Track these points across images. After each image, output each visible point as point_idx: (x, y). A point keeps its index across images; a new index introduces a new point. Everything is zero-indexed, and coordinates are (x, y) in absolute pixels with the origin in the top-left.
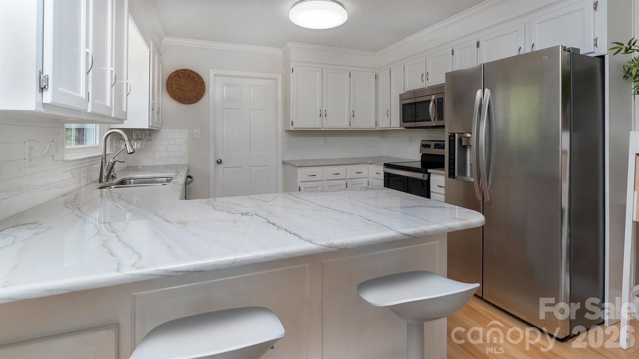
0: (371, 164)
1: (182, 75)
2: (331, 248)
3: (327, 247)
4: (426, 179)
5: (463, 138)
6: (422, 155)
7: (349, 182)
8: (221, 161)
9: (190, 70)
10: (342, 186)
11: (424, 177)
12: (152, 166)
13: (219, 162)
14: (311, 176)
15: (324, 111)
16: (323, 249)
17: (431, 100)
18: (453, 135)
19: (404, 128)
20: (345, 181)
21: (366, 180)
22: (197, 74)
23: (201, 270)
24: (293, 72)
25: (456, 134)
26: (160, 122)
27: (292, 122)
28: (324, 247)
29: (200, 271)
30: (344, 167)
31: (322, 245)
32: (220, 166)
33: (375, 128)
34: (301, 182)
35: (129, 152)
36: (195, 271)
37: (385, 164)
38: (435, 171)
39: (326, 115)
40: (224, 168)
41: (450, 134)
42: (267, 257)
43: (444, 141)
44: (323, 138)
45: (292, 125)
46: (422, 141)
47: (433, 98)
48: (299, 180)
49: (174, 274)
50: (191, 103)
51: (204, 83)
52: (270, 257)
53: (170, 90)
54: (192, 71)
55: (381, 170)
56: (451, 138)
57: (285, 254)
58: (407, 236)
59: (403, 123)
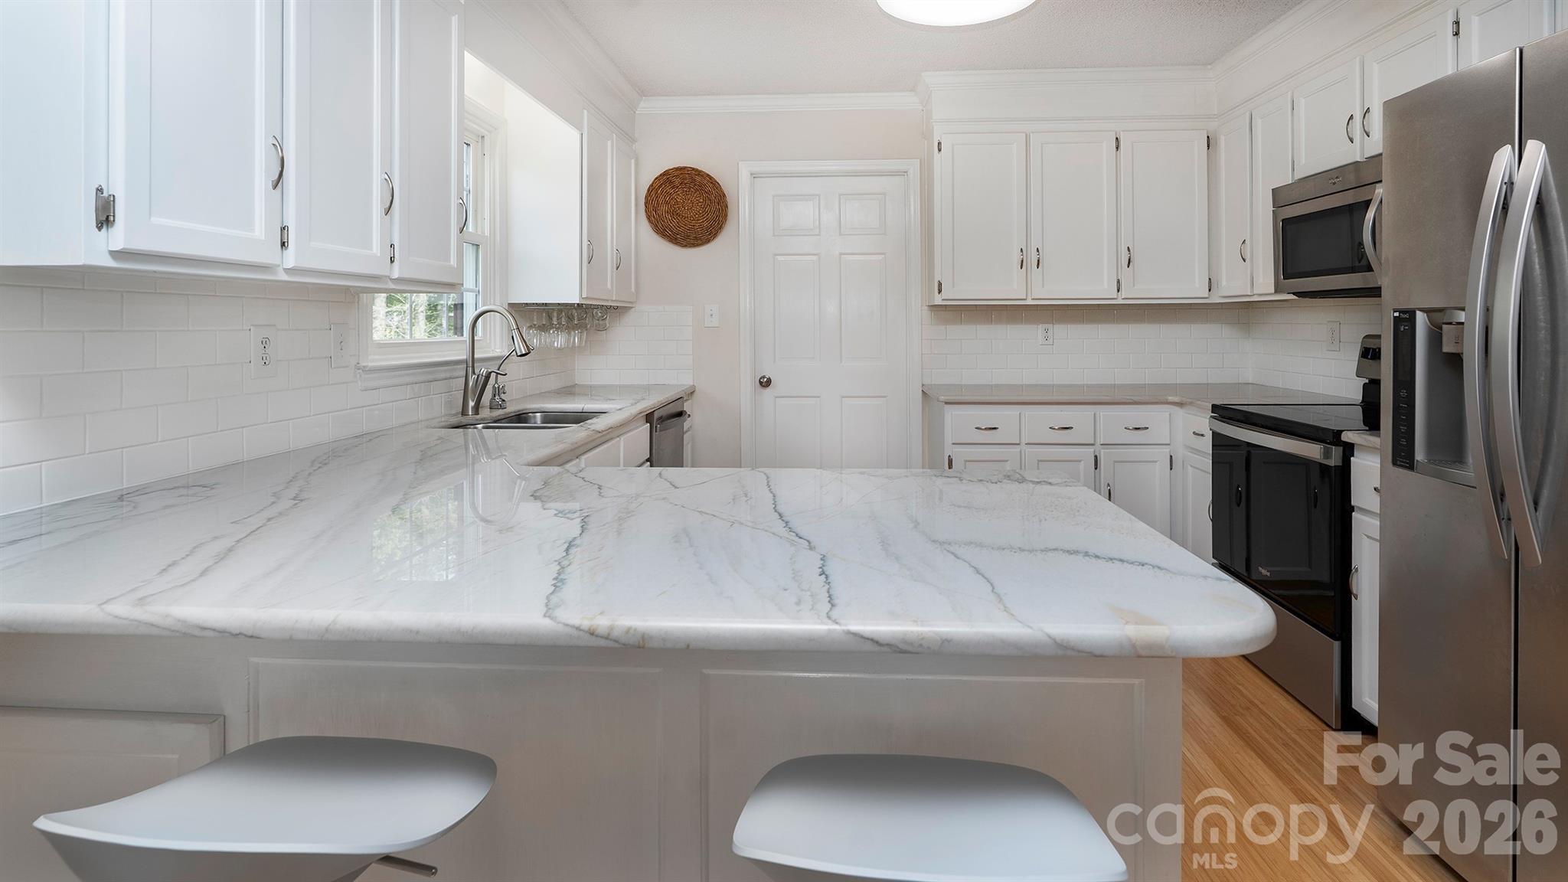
0: (1180, 404)
1: (677, 181)
2: (594, 638)
3: (581, 633)
4: (1334, 461)
5: (1444, 326)
6: (1364, 384)
7: (1103, 454)
8: (769, 382)
9: (693, 169)
10: (1082, 462)
11: (1327, 454)
12: (620, 386)
13: (765, 383)
14: (986, 429)
15: (1034, 251)
16: (571, 635)
17: (1371, 200)
18: (1407, 316)
19: (1295, 297)
20: (1091, 450)
21: (1166, 451)
22: (708, 175)
23: (254, 635)
24: (940, 150)
25: (1418, 313)
26: (633, 290)
27: (940, 284)
28: (575, 632)
29: (252, 637)
30: (1088, 411)
31: (567, 625)
32: (768, 390)
33: (1207, 296)
34: (953, 444)
35: (519, 354)
36: (240, 634)
37: (1215, 408)
38: (1365, 439)
39: (1038, 261)
40: (776, 397)
41: (1397, 314)
42: (411, 631)
43: (1379, 337)
44: (1041, 328)
45: (940, 291)
46: (1367, 337)
47: (1379, 193)
48: (949, 439)
49: (197, 632)
50: (698, 245)
51: (724, 195)
52: (418, 632)
53: (654, 217)
54: (697, 170)
55: (1204, 422)
56: (1402, 329)
57: (459, 632)
58: (870, 641)
59: (1284, 279)
